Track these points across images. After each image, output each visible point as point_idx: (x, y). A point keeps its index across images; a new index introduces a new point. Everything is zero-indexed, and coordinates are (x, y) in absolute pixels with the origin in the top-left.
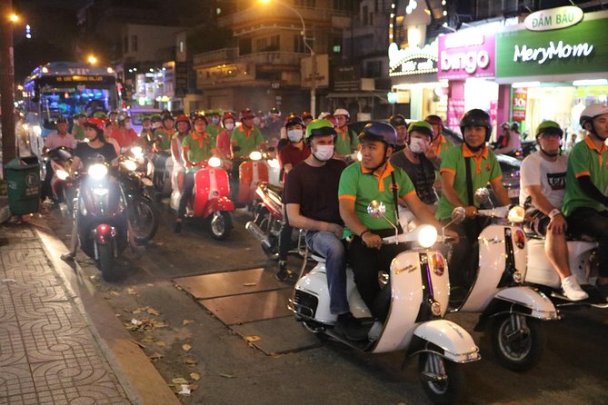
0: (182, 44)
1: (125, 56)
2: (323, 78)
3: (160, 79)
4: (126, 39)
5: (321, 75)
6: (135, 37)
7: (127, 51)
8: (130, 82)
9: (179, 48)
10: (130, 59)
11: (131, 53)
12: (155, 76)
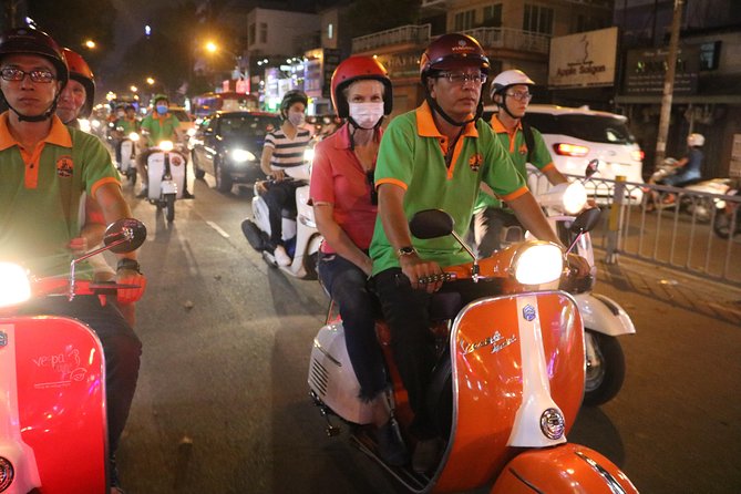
0: (331, 27)
1: (251, 48)
2: (602, 69)
3: (300, 74)
4: (253, 29)
5: (597, 64)
6: (265, 26)
7: (253, 41)
8: (256, 79)
9: (327, 32)
10: (257, 51)
11: (258, 45)
12: (294, 70)
